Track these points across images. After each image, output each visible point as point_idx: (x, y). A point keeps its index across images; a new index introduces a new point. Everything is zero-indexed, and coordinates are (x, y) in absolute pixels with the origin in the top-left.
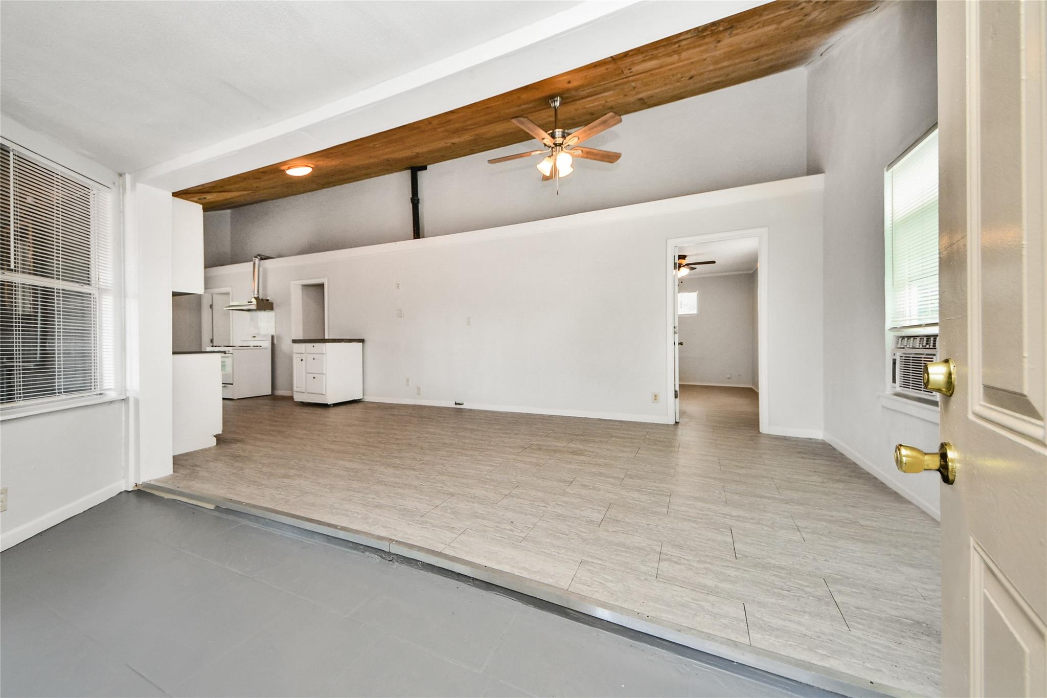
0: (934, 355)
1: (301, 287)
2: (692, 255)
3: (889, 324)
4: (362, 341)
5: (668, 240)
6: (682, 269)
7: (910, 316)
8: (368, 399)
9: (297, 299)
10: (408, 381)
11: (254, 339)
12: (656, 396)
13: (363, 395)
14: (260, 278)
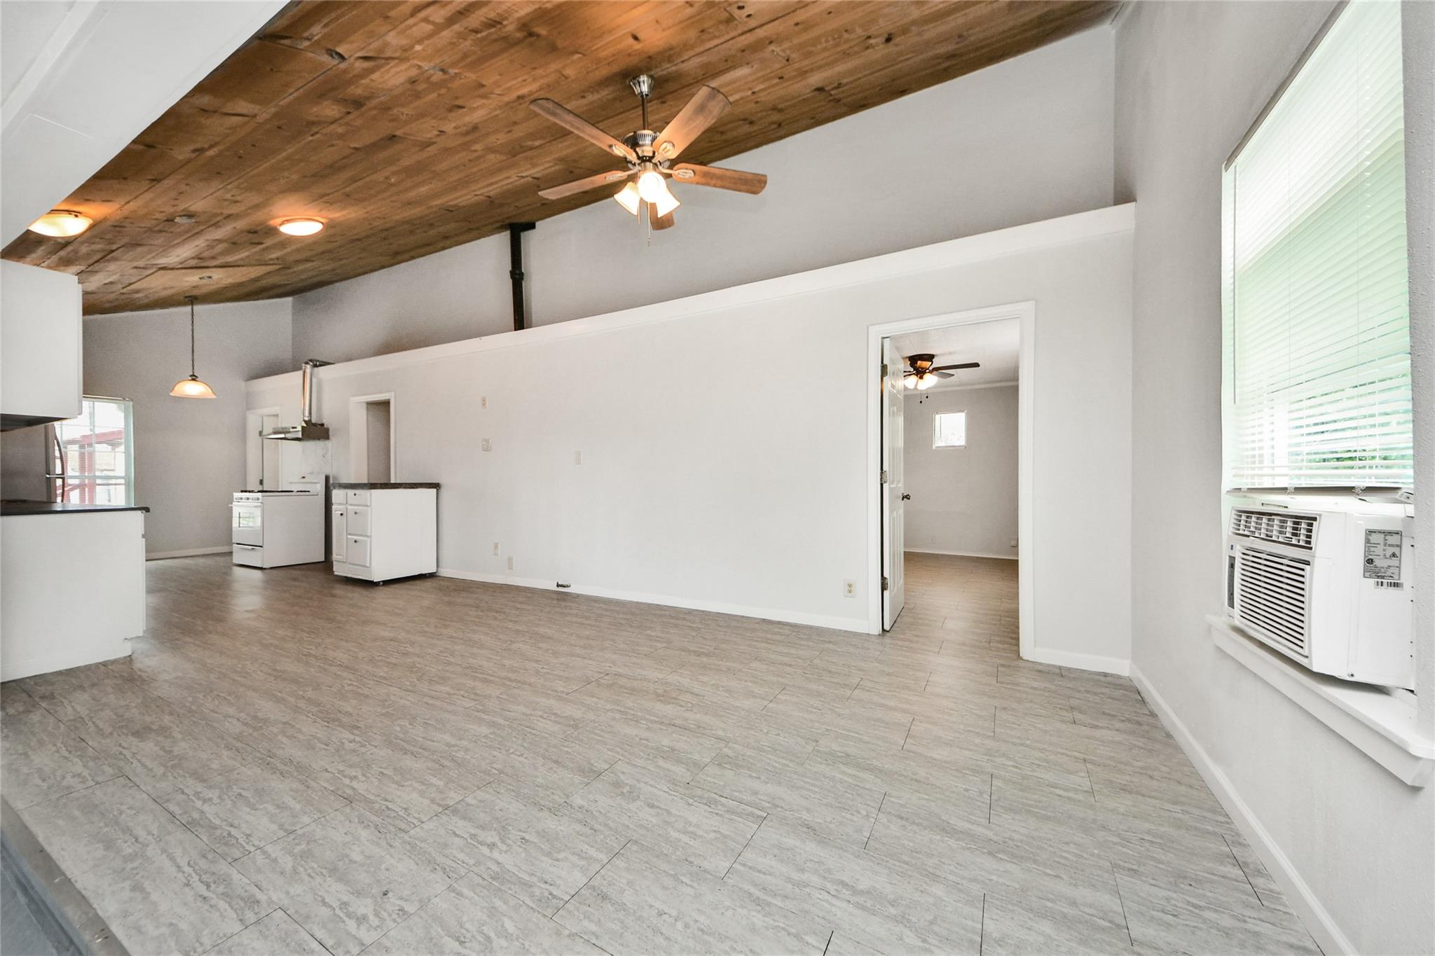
0: (1308, 563)
1: (365, 405)
2: (943, 355)
3: (1228, 482)
4: (436, 486)
5: (870, 328)
6: (927, 376)
7: (1273, 468)
8: (446, 572)
9: (358, 423)
10: (496, 547)
11: (304, 480)
12: (850, 586)
13: (438, 566)
14: (312, 393)
